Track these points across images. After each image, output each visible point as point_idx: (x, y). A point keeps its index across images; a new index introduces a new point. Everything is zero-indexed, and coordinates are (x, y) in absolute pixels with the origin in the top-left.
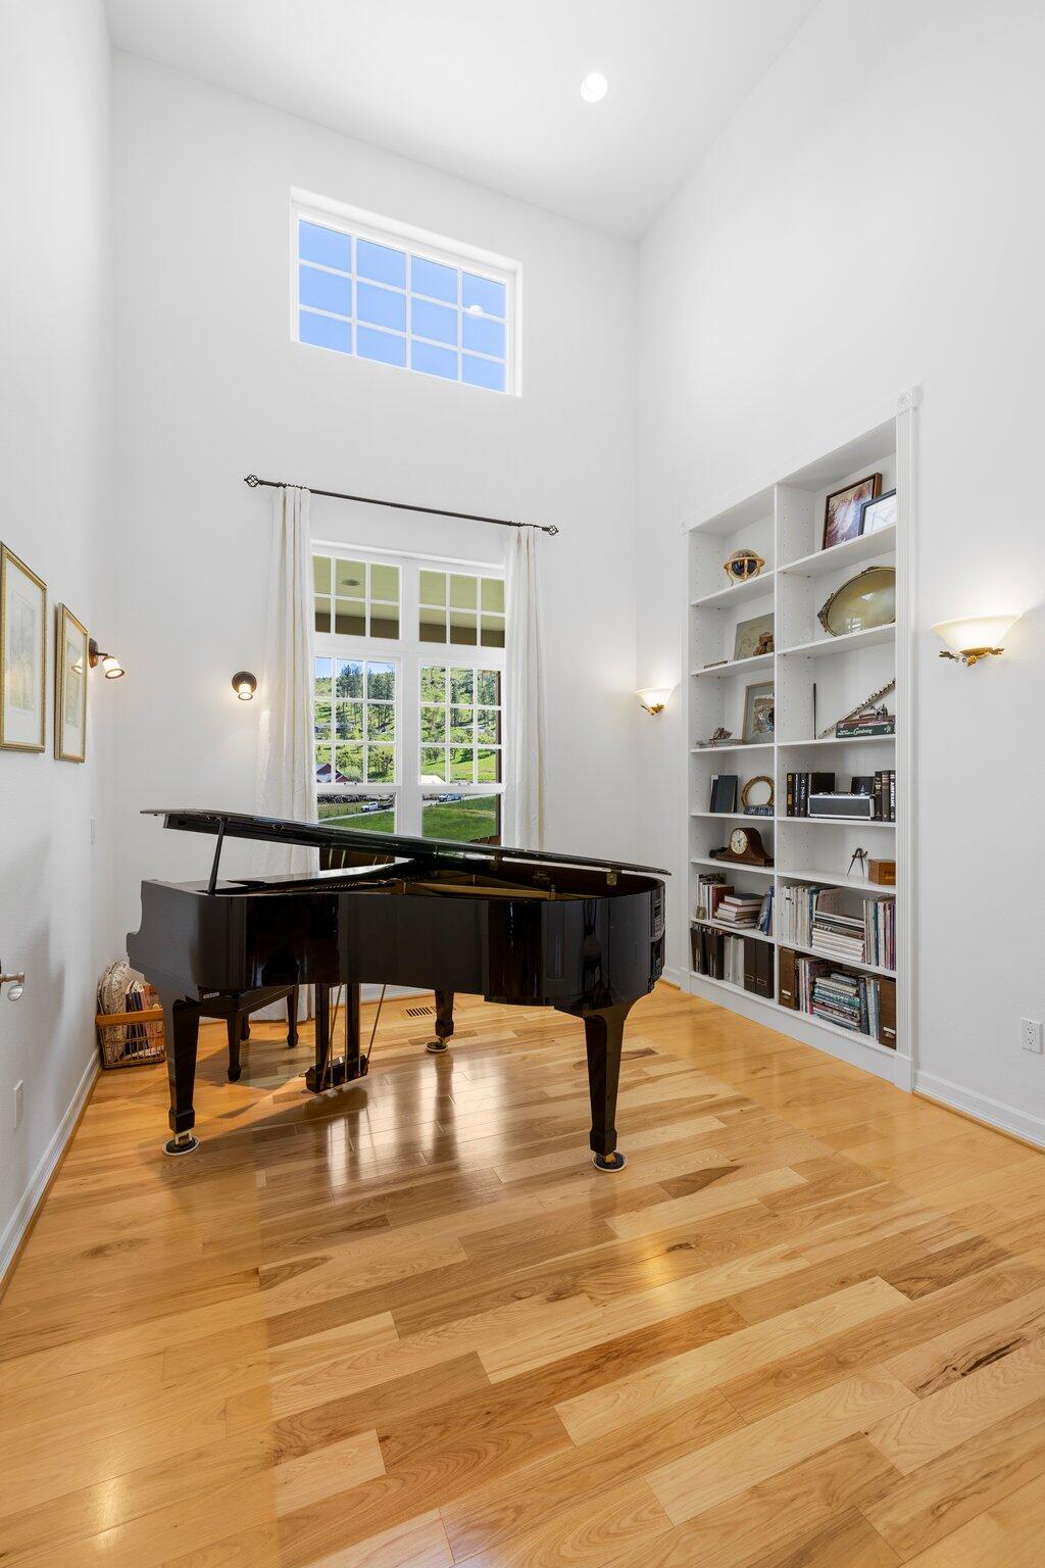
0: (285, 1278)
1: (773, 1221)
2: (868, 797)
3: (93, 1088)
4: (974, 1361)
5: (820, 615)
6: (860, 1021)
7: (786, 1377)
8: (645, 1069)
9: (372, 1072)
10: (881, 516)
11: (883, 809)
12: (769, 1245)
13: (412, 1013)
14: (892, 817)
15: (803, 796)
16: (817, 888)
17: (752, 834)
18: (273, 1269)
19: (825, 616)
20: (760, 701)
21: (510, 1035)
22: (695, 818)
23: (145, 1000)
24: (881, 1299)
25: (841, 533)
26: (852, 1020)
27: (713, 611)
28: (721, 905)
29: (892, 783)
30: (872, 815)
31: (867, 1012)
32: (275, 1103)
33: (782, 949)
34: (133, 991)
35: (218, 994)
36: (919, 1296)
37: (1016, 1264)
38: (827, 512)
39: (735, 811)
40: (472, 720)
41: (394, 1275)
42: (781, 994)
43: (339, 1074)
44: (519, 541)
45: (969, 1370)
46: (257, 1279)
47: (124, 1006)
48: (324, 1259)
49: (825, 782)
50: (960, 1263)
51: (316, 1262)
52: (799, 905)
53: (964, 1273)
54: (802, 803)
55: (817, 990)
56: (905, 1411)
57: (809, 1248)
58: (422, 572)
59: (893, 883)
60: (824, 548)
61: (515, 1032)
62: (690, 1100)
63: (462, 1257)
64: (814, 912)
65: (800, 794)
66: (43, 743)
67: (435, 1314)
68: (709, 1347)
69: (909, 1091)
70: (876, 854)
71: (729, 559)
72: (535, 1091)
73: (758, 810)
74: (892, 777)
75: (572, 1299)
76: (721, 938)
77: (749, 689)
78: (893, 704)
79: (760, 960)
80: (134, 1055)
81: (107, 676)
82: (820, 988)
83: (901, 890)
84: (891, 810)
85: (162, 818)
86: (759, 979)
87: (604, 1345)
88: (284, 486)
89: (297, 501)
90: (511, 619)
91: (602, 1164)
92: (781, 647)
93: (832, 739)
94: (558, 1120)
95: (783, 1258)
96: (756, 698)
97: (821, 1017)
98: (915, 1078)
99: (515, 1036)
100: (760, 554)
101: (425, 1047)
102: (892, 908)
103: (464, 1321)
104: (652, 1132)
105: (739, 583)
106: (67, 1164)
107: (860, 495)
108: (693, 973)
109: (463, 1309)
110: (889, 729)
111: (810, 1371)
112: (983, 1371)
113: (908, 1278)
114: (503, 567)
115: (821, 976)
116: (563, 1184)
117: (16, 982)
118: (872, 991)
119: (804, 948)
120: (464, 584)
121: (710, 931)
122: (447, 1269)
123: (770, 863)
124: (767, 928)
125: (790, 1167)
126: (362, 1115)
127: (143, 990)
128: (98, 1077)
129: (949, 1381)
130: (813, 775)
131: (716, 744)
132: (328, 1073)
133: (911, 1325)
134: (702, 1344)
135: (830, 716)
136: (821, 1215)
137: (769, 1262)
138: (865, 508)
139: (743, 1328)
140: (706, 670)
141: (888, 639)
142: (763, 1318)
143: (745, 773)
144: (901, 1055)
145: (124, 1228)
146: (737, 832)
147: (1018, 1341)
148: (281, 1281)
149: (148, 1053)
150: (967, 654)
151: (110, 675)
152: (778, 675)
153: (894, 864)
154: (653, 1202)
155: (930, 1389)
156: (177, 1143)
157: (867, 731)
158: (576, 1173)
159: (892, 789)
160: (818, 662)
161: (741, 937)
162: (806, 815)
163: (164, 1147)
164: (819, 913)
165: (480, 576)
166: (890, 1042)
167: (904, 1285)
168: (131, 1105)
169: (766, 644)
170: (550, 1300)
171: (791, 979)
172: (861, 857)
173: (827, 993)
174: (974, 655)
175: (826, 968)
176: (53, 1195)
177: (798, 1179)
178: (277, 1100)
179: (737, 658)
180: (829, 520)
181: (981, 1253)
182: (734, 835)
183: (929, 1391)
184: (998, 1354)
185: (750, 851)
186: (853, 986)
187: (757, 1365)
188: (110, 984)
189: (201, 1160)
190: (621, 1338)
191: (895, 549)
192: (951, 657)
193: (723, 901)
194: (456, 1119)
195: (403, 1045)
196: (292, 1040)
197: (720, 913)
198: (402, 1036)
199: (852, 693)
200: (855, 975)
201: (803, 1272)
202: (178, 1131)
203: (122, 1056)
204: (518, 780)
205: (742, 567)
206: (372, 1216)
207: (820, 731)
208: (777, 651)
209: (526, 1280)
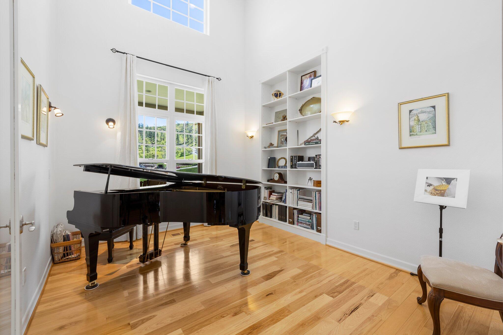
0: (140, 325)
1: (294, 283)
2: (313, 162)
3: (50, 271)
4: (351, 311)
5: (299, 110)
6: (311, 226)
7: (304, 325)
8: (252, 245)
9: (163, 254)
10: (316, 83)
11: (318, 166)
12: (295, 290)
13: (174, 235)
14: (320, 168)
15: (295, 163)
16: (299, 189)
17: (280, 174)
18: (135, 322)
19: (301, 110)
20: (282, 135)
21: (208, 239)
22: (264, 170)
23: (71, 237)
24: (326, 300)
25: (305, 87)
26: (309, 226)
27: (268, 108)
28: (271, 196)
29: (320, 158)
30: (315, 167)
31: (313, 223)
32: (127, 268)
33: (289, 207)
34: (66, 234)
35: (108, 230)
36: (335, 297)
37: (357, 285)
38: (301, 80)
39: (275, 168)
40: (184, 143)
41: (180, 317)
42: (289, 221)
43: (152, 256)
44: (209, 81)
45: (350, 314)
46: (129, 326)
47: (63, 240)
48: (154, 316)
49: (301, 158)
50: (344, 287)
51: (152, 317)
52: (294, 194)
53: (345, 289)
54: (295, 165)
55: (299, 219)
56: (336, 328)
57: (305, 289)
58: (176, 89)
59: (320, 186)
60: (301, 91)
61: (210, 238)
62: (266, 253)
63: (203, 308)
64: (299, 196)
65: (294, 162)
66: (33, 137)
67: (196, 327)
68: (282, 320)
69: (325, 244)
70: (315, 178)
71: (273, 92)
72: (219, 255)
73: (282, 167)
74: (320, 156)
75: (241, 314)
76: (271, 206)
77: (279, 132)
78: (320, 136)
79: (283, 211)
80: (67, 257)
81: (56, 116)
82: (300, 218)
83: (323, 188)
84: (320, 166)
85: (82, 168)
86: (282, 217)
87: (252, 326)
88: (127, 54)
89: (132, 59)
90: (206, 106)
91: (243, 274)
92: (289, 118)
93: (303, 146)
94: (227, 263)
95: (299, 293)
96: (281, 134)
97: (301, 226)
98: (326, 240)
99: (210, 239)
100: (282, 91)
101: (180, 245)
102: (320, 194)
103: (206, 327)
104: (257, 263)
105: (276, 100)
106: (42, 299)
107: (310, 76)
108: (263, 217)
109: (206, 323)
110: (319, 143)
111: (311, 322)
112: (353, 313)
113: (333, 293)
114: (203, 89)
115: (300, 215)
116: (232, 281)
117: (31, 225)
118: (315, 217)
119: (296, 207)
120: (190, 94)
121: (268, 204)
122: (198, 312)
123: (286, 182)
124: (285, 201)
125: (297, 268)
126: (160, 269)
127: (70, 233)
128: (52, 267)
129: (346, 317)
130: (298, 156)
131: (269, 148)
132: (148, 256)
133: (335, 305)
134: (281, 320)
135: (303, 139)
136: (307, 280)
137: (296, 294)
138: (312, 80)
139: (291, 314)
140: (267, 125)
141: (319, 117)
142: (296, 310)
143: (278, 156)
144: (322, 234)
145: (72, 318)
146: (276, 174)
147: (360, 304)
148: (138, 326)
149: (73, 256)
150: (340, 122)
151: (57, 115)
152: (288, 127)
153: (321, 181)
154: (260, 283)
155: (342, 320)
156: (90, 285)
157: (313, 143)
158: (236, 278)
159: (320, 160)
160: (299, 124)
161: (277, 205)
162: (296, 168)
163: (85, 288)
164: (300, 196)
165: (196, 92)
166: (319, 231)
167: (331, 295)
168: (68, 275)
169: (284, 118)
170: (233, 316)
171: (292, 216)
172: (311, 180)
173: (302, 219)
174: (342, 122)
175: (302, 212)
176: (37, 311)
177: (300, 271)
178: (128, 267)
179: (276, 122)
180: (302, 83)
181: (349, 283)
182: (275, 175)
183: (341, 321)
184: (356, 308)
185: (280, 179)
186: (309, 216)
187: (297, 323)
188: (57, 231)
189: (101, 290)
190: (256, 323)
191: (321, 92)
192: (336, 122)
193: (271, 194)
194: (191, 267)
195: (172, 245)
196: (131, 247)
197: (271, 198)
198: (172, 242)
199: (308, 134)
200: (310, 213)
201: (305, 296)
202: (91, 281)
203: (62, 258)
204: (209, 158)
205: (277, 95)
206: (169, 300)
207: (299, 144)
208: (288, 120)
209: (225, 311)
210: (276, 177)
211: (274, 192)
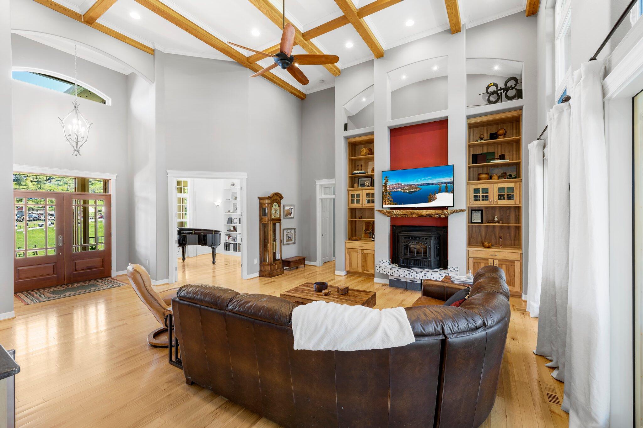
22: (225, 225)
27: (227, 190)
33: (238, 243)
42: (238, 251)
76: (229, 244)
79: (235, 246)
86: (235, 249)
96: (234, 206)
105: (232, 187)
108: (224, 250)
124: (236, 241)
131: (228, 212)
140: (226, 200)
161: (232, 243)
169: (236, 198)
179: (231, 199)
197: (229, 239)
210: (232, 229)
211: (231, 237)
